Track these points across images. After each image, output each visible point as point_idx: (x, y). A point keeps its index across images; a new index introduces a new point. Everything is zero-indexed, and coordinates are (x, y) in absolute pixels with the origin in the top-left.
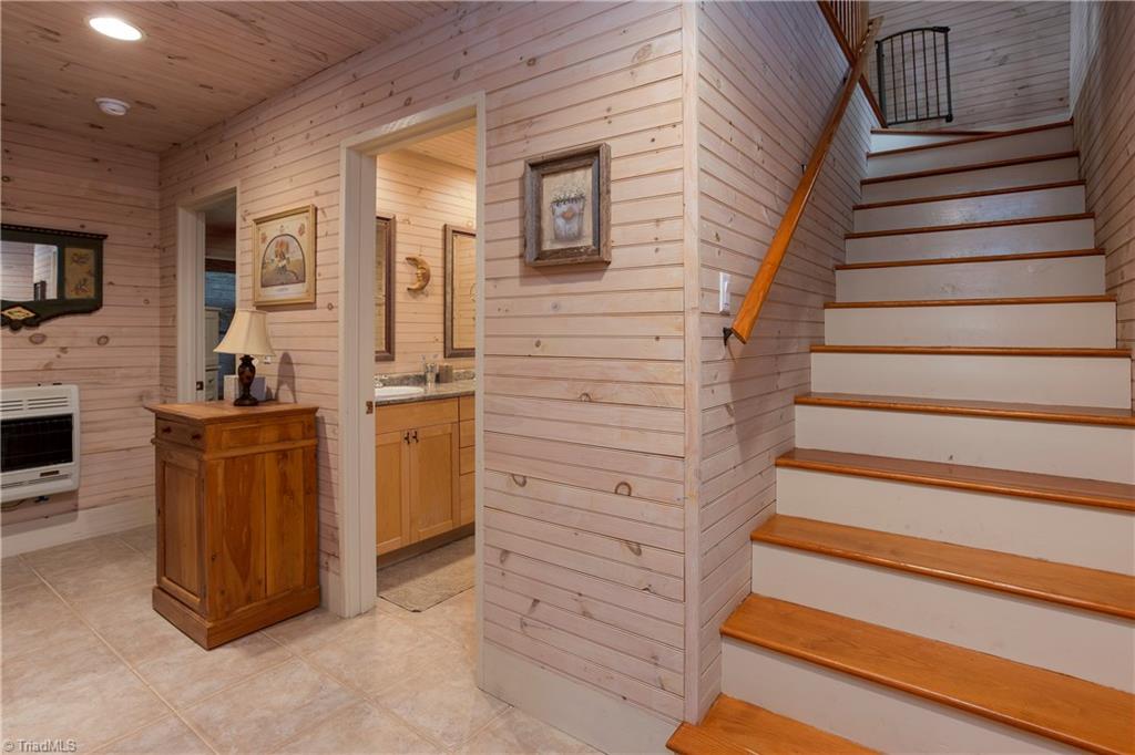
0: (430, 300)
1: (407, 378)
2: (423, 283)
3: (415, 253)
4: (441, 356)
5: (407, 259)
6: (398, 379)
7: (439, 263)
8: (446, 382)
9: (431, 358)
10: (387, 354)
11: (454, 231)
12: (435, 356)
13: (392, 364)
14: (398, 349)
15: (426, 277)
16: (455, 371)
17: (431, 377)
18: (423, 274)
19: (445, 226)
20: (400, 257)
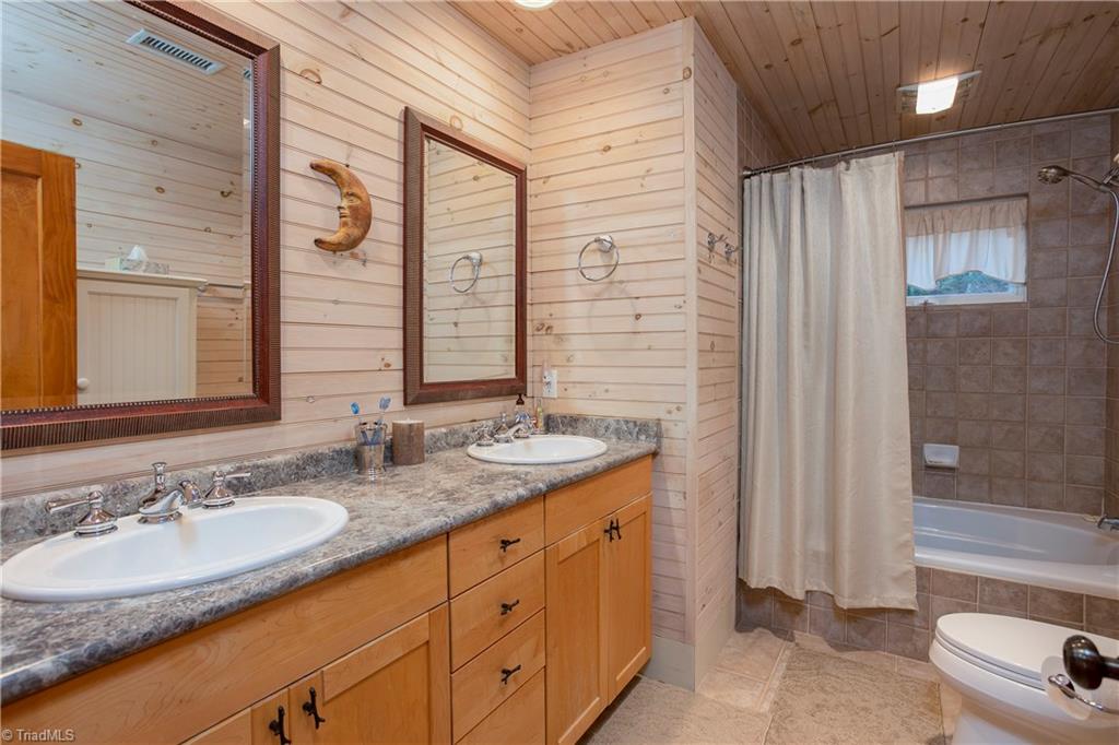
0: (372, 273)
1: (315, 460)
2: (356, 232)
3: (335, 155)
4: (397, 402)
5: (315, 167)
6: (288, 464)
7: (394, 192)
8: (409, 462)
9: (376, 408)
10: (260, 405)
11: (425, 128)
12: (385, 405)
13: (275, 429)
14: (290, 389)
15: (361, 218)
16: (426, 433)
17: (374, 454)
18: (353, 209)
19: (406, 108)
20: (294, 161)
